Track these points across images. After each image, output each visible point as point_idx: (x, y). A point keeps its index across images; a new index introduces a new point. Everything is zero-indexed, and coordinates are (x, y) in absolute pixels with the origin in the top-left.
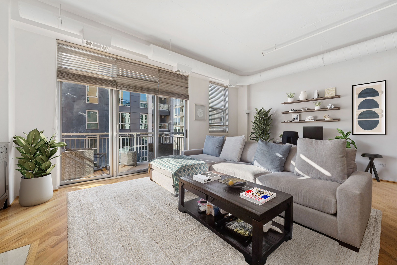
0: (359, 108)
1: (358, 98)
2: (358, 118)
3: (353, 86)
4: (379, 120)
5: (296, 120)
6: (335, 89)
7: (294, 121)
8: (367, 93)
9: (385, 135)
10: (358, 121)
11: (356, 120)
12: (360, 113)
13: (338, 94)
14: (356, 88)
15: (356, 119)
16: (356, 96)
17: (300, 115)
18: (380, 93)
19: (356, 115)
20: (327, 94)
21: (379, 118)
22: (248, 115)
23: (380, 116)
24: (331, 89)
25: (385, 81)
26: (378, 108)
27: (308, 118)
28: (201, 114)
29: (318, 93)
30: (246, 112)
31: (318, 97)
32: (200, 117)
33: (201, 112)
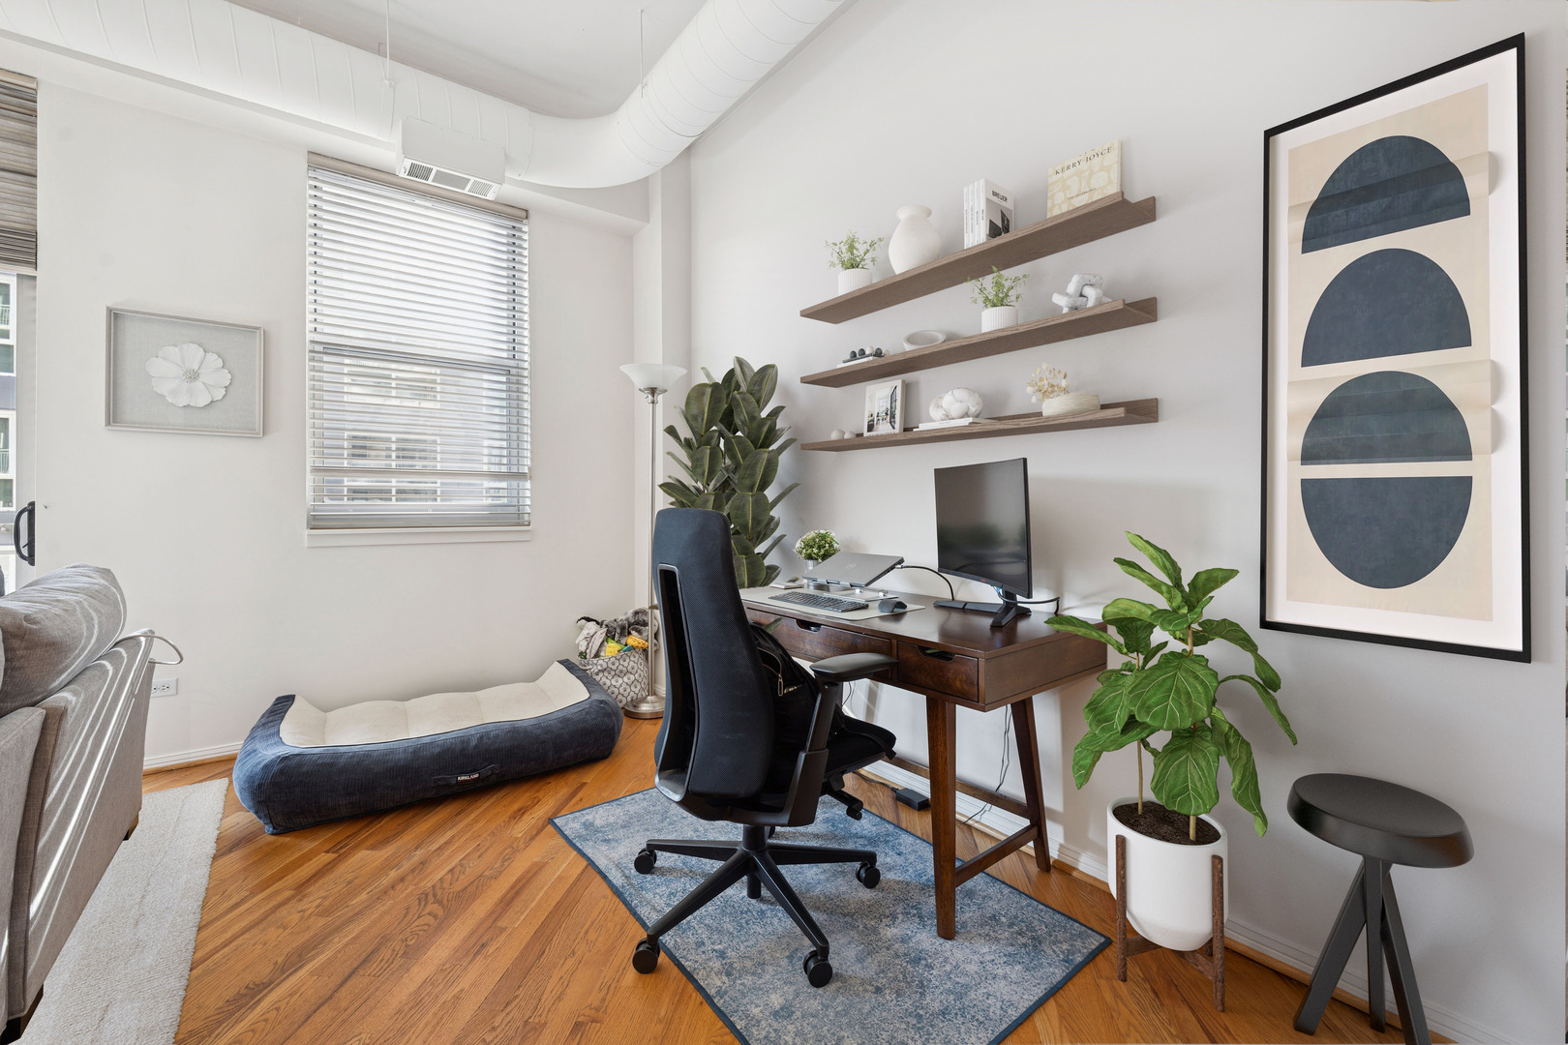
0: (1314, 352)
1: (1304, 251)
2: (1309, 456)
3: (1267, 132)
4: (1465, 483)
5: (883, 429)
6: (1112, 159)
7: (873, 434)
8: (1369, 193)
9: (1524, 656)
10: (1305, 483)
11: (1290, 474)
12: (1316, 399)
14: (1292, 153)
15: (1290, 459)
16: (1289, 227)
17: (907, 387)
18: (1476, 184)
19: (1292, 418)
20: (1065, 206)
21: (1463, 452)
22: (653, 402)
23: (1478, 434)
24: (1089, 159)
25: (1517, 42)
26: (1465, 340)
27: (939, 406)
28: (198, 384)
29: (1003, 203)
30: (640, 381)
31: (994, 231)
32: (189, 405)
33: (196, 367)
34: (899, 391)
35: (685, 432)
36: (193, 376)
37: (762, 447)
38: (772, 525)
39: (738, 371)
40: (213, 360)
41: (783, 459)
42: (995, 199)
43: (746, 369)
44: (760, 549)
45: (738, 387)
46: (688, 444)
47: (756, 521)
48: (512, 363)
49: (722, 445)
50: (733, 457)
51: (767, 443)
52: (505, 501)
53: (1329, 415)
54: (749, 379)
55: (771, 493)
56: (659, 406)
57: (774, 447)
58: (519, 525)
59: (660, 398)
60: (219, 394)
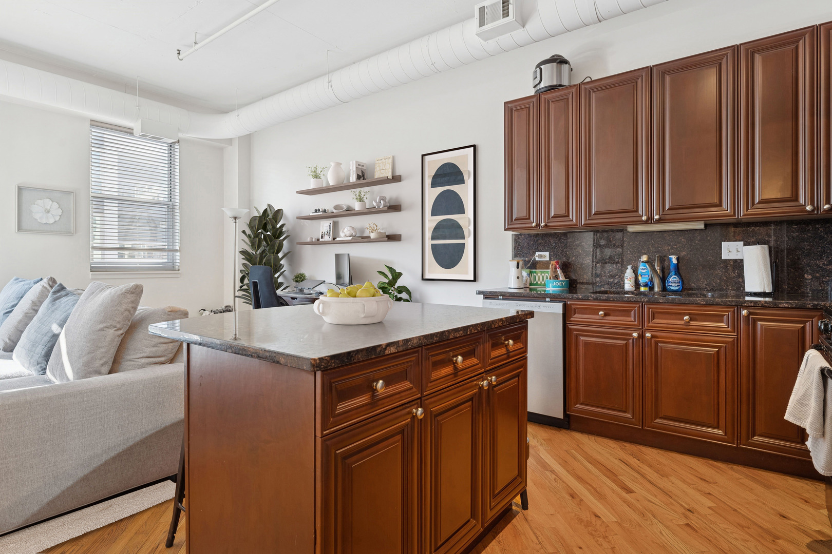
0: (434, 213)
1: (431, 187)
2: (433, 238)
3: (423, 156)
4: (464, 245)
5: (327, 238)
6: (390, 161)
7: (323, 240)
8: (444, 175)
9: (475, 280)
10: (432, 245)
11: (429, 242)
12: (434, 225)
13: (397, 174)
14: (429, 162)
15: (429, 239)
16: (428, 181)
17: (335, 224)
18: (466, 177)
19: (429, 229)
20: (379, 172)
21: (463, 238)
22: (235, 222)
23: (466, 234)
24: (385, 159)
25: (474, 146)
26: (463, 213)
27: (343, 232)
28: (50, 214)
29: (362, 167)
30: (229, 213)
31: (359, 177)
32: (46, 223)
33: (49, 208)
34: (332, 225)
35: (248, 232)
36: (48, 211)
37: (277, 238)
38: (281, 267)
39: (268, 210)
40: (55, 205)
41: (285, 242)
42: (359, 167)
43: (271, 209)
44: (276, 276)
45: (268, 215)
46: (249, 236)
47: (275, 265)
48: (171, 203)
49: (262, 237)
50: (266, 242)
51: (279, 237)
52: (166, 261)
53: (437, 228)
54: (273, 213)
55: (280, 255)
56: (237, 224)
57: (282, 238)
58: (173, 270)
59: (238, 220)
60: (57, 218)
